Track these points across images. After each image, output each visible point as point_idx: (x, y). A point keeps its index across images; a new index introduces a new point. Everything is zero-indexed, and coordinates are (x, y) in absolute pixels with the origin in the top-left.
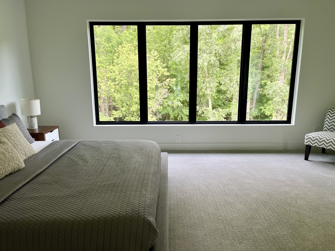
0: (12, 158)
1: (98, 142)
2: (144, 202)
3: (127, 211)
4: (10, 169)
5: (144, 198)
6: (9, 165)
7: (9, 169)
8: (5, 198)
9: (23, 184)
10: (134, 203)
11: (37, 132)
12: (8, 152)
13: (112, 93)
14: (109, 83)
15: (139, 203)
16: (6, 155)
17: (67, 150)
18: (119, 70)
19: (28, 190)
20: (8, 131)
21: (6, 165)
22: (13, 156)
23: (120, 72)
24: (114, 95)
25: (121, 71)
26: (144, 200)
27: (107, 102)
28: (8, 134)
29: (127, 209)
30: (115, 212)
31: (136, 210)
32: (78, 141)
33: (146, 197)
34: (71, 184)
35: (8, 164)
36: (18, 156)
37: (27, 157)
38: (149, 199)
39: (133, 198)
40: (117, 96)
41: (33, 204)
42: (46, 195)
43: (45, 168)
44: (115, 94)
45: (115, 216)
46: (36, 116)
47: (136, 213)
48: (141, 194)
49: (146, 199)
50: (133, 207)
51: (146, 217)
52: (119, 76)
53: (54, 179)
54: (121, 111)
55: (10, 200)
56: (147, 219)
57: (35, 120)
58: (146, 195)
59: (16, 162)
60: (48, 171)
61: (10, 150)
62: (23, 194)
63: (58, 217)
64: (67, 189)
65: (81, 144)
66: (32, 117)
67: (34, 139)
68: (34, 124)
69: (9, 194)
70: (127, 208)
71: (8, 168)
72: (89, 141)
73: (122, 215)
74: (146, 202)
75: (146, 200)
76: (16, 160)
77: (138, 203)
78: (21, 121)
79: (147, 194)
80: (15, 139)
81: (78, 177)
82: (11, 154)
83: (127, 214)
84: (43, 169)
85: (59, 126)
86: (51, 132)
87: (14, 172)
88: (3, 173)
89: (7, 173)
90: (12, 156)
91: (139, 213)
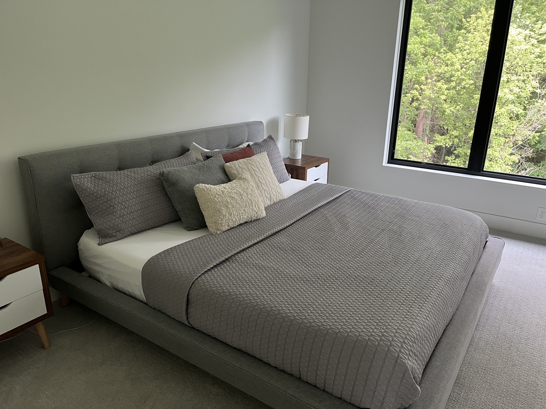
0: (250, 202)
1: (376, 196)
2: (408, 329)
3: (372, 335)
4: (246, 217)
5: (411, 323)
6: (245, 211)
7: (244, 217)
8: (227, 257)
9: (253, 242)
10: (389, 325)
11: (299, 164)
12: (247, 194)
13: (440, 103)
14: (439, 84)
15: (399, 329)
16: (243, 197)
17: (326, 202)
18: (462, 62)
19: (257, 252)
20: (253, 163)
21: (241, 211)
22: (252, 200)
23: (463, 65)
24: (443, 106)
25: (467, 64)
26: (409, 326)
27: (430, 117)
28: (254, 168)
29: (373, 332)
30: (353, 330)
31: (389, 340)
32: (347, 189)
33: (416, 320)
34: (312, 260)
35: (243, 210)
36: (258, 201)
37: (272, 203)
38: (421, 326)
39: (392, 316)
40: (449, 109)
41: (255, 276)
42: (275, 267)
43: (287, 224)
44: (445, 106)
45: (351, 336)
46: (301, 141)
47: (386, 345)
48: (409, 312)
49: (413, 324)
50: (385, 332)
51: (401, 358)
52: (459, 73)
53: (293, 244)
54: (450, 136)
55: (232, 262)
56: (402, 361)
57: (299, 147)
58: (418, 318)
59: (254, 208)
60: (291, 230)
61: (249, 191)
62: (249, 256)
63: (277, 307)
64: (303, 267)
65: (349, 195)
66: (296, 141)
67: (290, 176)
68: (296, 152)
69: (233, 253)
70: (375, 330)
71: (243, 215)
72: (364, 193)
73: (363, 339)
74: (412, 330)
75: (413, 326)
76: (255, 206)
77: (396, 328)
78: (278, 148)
79: (419, 315)
80: (261, 175)
81: (324, 251)
82: (249, 196)
83: (372, 340)
84: (285, 225)
85: (329, 159)
86: (316, 167)
87: (251, 221)
88: (236, 220)
89: (242, 222)
90: (250, 200)
91: (391, 345)
